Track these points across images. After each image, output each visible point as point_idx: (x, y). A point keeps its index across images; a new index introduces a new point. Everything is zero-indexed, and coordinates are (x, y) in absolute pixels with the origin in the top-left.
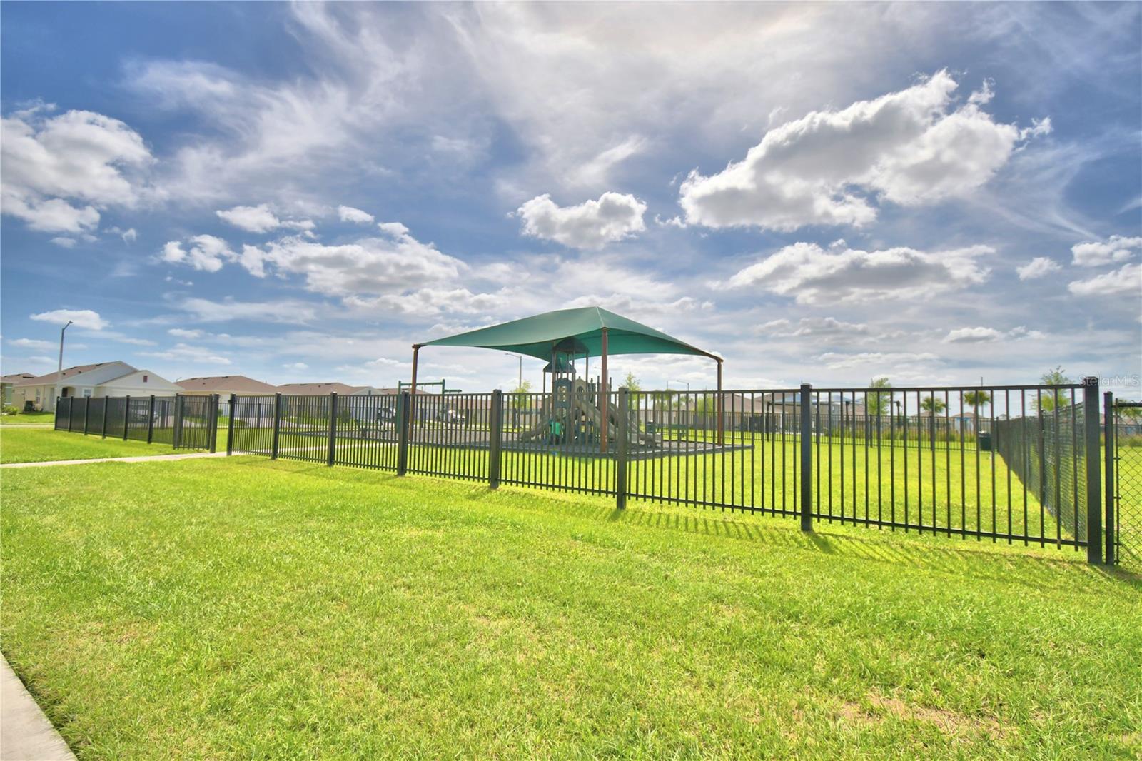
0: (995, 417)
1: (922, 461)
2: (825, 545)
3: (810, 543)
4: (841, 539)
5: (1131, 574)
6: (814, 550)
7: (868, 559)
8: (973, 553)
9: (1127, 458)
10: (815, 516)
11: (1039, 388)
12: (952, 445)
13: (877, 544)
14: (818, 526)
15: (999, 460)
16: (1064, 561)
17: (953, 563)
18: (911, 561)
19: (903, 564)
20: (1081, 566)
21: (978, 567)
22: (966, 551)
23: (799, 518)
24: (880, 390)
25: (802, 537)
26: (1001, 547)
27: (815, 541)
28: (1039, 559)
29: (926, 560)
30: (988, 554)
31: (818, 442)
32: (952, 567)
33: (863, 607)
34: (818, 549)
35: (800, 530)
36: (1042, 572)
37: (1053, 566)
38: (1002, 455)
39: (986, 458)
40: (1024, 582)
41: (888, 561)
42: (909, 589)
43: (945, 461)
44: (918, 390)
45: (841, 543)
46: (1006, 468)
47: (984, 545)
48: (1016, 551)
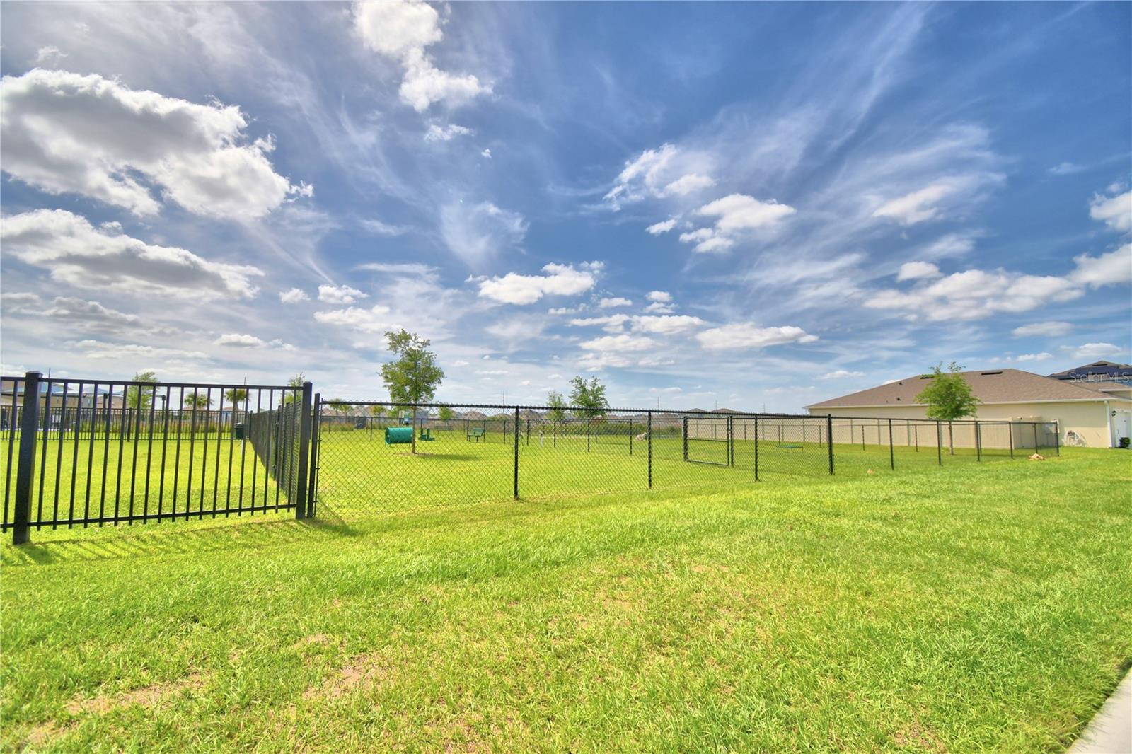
0: (249, 410)
1: (180, 452)
2: (43, 556)
3: (21, 557)
4: (66, 545)
5: (322, 521)
6: (26, 563)
7: (96, 559)
8: (208, 530)
9: (325, 440)
10: (34, 524)
11: (284, 388)
12: (210, 435)
13: (111, 542)
14: (35, 536)
15: (249, 446)
16: (279, 521)
17: (187, 544)
18: (145, 551)
19: (136, 555)
20: (290, 523)
21: (209, 542)
22: (202, 530)
23: (11, 530)
24: (145, 384)
25: (14, 553)
26: (233, 519)
27: (29, 554)
28: (261, 524)
29: (161, 547)
30: (221, 528)
31: (45, 439)
32: (185, 547)
33: (78, 611)
34: (33, 562)
35: (10, 544)
36: (262, 534)
37: (271, 527)
38: (252, 443)
39: (238, 445)
40: (245, 546)
41: (119, 557)
42: (137, 580)
43: (203, 450)
44: (183, 386)
45: (65, 548)
46: (254, 453)
47: (219, 521)
48: (245, 521)
